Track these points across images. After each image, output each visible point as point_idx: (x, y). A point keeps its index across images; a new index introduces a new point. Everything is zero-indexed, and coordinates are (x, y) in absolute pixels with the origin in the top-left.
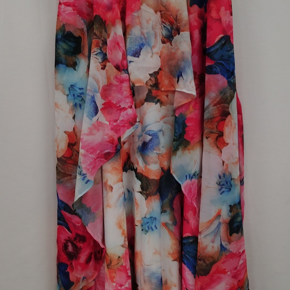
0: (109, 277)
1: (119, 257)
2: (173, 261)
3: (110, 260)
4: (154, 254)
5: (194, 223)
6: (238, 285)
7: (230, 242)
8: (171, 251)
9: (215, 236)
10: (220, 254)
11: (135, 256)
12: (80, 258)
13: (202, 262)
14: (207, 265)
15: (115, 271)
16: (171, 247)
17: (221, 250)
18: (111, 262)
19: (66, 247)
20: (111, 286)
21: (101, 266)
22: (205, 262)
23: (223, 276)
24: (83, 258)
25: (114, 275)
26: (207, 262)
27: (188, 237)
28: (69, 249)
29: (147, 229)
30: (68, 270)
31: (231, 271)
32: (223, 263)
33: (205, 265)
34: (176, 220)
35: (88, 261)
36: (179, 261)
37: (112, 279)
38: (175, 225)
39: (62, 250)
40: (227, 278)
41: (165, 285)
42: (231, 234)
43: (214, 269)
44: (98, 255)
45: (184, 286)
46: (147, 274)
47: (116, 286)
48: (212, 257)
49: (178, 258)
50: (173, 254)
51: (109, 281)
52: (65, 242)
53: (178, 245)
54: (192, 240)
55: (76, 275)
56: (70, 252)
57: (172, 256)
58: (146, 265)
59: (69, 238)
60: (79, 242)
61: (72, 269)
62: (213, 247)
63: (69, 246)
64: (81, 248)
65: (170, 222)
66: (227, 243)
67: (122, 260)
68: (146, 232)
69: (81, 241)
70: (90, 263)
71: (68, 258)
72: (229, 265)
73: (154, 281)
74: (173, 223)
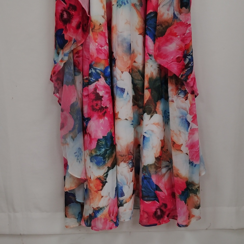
0: (92, 38)
1: (100, 24)
2: (139, 34)
3: (94, 25)
4: (125, 23)
5: (155, 2)
6: (185, 48)
7: (180, 13)
8: (138, 27)
9: (170, 6)
10: (173, 20)
11: (112, 30)
12: (72, 22)
13: (160, 26)
14: (163, 29)
15: (97, 34)
16: (138, 23)
17: (174, 17)
18: (94, 26)
19: (62, 15)
20: (94, 46)
21: (87, 36)
22: (162, 26)
23: (174, 38)
24: (74, 23)
25: (96, 36)
26: (164, 26)
27: (151, 13)
28: (64, 17)
29: (121, 4)
30: (64, 33)
31: (180, 36)
32: (175, 28)
33: (162, 28)
34: (142, 2)
35: (78, 27)
36: (143, 35)
37: (95, 40)
38: (141, 6)
39: (59, 19)
40: (177, 41)
41: (133, 54)
42: (181, 7)
43: (168, 31)
44: (85, 27)
45: (147, 52)
46: (120, 39)
47: (98, 45)
48: (167, 22)
49: (143, 33)
50: (139, 29)
51: (93, 41)
52: (61, 12)
53: (143, 23)
54: (153, 15)
55: (69, 35)
56: (65, 19)
57: (138, 31)
58: (120, 32)
59: (64, 8)
60: (72, 10)
61: (66, 31)
62: (168, 14)
63: (64, 14)
64: (73, 15)
65: (138, 4)
66: (178, 13)
67: (103, 27)
68: (120, 6)
69: (73, 10)
70: (79, 30)
71: (63, 24)
72: (179, 31)
73: (125, 45)
74: (139, 4)
